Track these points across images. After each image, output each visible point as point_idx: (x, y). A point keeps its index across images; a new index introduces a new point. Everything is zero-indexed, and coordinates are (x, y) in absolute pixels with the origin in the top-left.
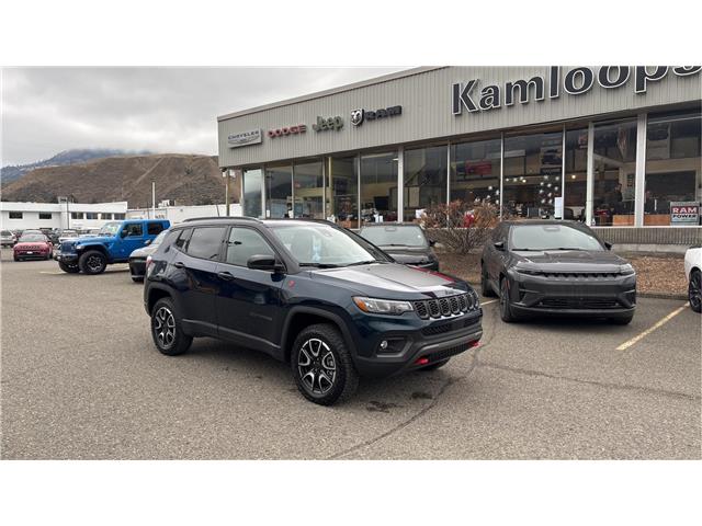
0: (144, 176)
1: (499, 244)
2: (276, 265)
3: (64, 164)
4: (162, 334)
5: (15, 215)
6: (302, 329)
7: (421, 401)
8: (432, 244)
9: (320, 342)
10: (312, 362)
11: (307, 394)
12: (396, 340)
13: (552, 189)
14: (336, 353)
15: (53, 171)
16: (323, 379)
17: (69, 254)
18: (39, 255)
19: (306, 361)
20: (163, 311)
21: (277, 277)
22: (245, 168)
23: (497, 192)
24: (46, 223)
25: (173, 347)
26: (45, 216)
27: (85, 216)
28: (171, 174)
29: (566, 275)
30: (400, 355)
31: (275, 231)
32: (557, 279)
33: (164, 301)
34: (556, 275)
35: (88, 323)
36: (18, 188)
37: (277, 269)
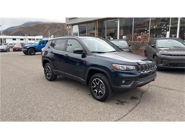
0: (47, 29)
1: (153, 45)
2: (83, 52)
3: (26, 26)
4: (47, 74)
5: (14, 39)
6: (92, 75)
7: (135, 100)
8: (130, 46)
9: (99, 80)
10: (96, 86)
11: (95, 97)
12: (128, 80)
13: (166, 29)
14: (105, 84)
15: (24, 27)
16: (100, 92)
17: (25, 49)
18: (19, 50)
19: (94, 86)
20: (47, 67)
21: (84, 56)
22: (73, 25)
23: (148, 30)
24: (22, 42)
25: (51, 78)
26: (22, 40)
27: (32, 39)
28: (54, 28)
29: (178, 55)
30: (129, 86)
31: (83, 40)
32: (175, 57)
33: (48, 64)
34: (174, 55)
35: (28, 70)
36: (15, 32)
37: (84, 54)
